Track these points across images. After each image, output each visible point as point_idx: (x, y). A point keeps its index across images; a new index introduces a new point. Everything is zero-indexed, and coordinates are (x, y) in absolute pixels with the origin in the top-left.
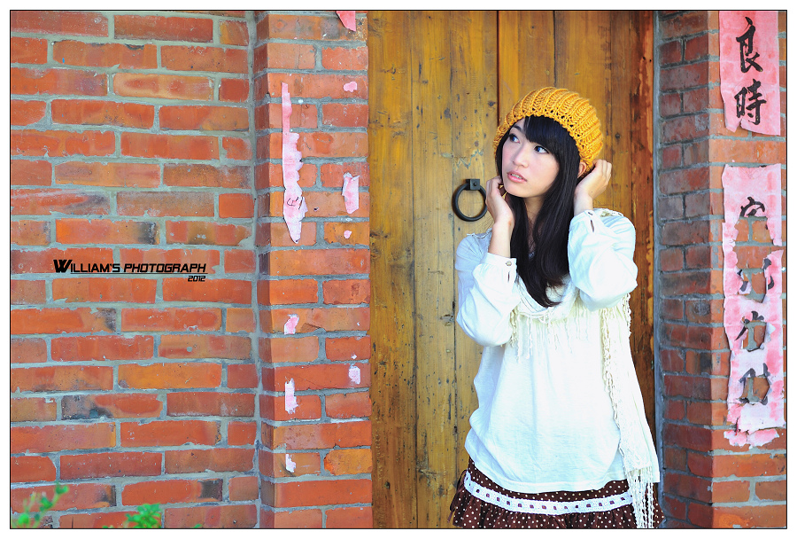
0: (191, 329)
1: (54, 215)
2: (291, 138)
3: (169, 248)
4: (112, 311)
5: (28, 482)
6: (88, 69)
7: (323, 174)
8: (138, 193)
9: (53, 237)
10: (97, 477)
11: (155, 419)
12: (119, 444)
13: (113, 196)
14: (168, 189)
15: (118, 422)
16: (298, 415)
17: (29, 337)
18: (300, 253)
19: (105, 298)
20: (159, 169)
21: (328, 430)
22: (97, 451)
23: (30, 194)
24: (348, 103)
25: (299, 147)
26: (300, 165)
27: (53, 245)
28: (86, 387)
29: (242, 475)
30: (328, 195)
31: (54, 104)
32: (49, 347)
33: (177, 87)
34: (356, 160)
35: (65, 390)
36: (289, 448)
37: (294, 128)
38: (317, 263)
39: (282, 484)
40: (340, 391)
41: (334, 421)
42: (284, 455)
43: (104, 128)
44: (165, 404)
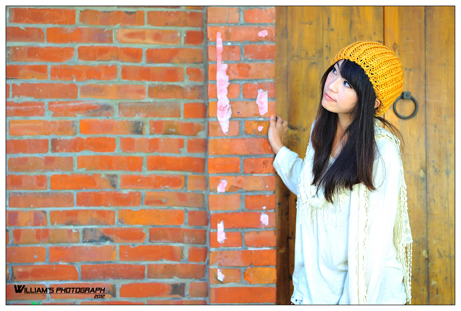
0: (165, 188)
1: (79, 117)
2: (222, 67)
3: (151, 137)
4: (114, 176)
5: (61, 280)
6: (101, 27)
7: (244, 90)
8: (131, 103)
9: (78, 130)
10: (104, 279)
11: (141, 244)
12: (118, 259)
13: (116, 104)
14: (151, 100)
15: (118, 245)
16: (226, 244)
17: (62, 191)
18: (228, 140)
19: (110, 168)
20: (145, 88)
21: (246, 255)
22: (104, 263)
23: (64, 104)
24: (261, 44)
25: (228, 73)
26: (227, 84)
27: (78, 135)
28: (98, 223)
29: (198, 281)
30: (247, 103)
31: (80, 49)
32: (75, 198)
33: (157, 37)
34: (266, 81)
35: (85, 224)
36: (220, 265)
37: (225, 61)
38: (240, 147)
39: (215, 288)
40: (255, 230)
41: (250, 249)
42: (217, 270)
43: (111, 63)
44: (148, 234)
